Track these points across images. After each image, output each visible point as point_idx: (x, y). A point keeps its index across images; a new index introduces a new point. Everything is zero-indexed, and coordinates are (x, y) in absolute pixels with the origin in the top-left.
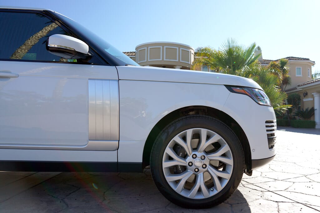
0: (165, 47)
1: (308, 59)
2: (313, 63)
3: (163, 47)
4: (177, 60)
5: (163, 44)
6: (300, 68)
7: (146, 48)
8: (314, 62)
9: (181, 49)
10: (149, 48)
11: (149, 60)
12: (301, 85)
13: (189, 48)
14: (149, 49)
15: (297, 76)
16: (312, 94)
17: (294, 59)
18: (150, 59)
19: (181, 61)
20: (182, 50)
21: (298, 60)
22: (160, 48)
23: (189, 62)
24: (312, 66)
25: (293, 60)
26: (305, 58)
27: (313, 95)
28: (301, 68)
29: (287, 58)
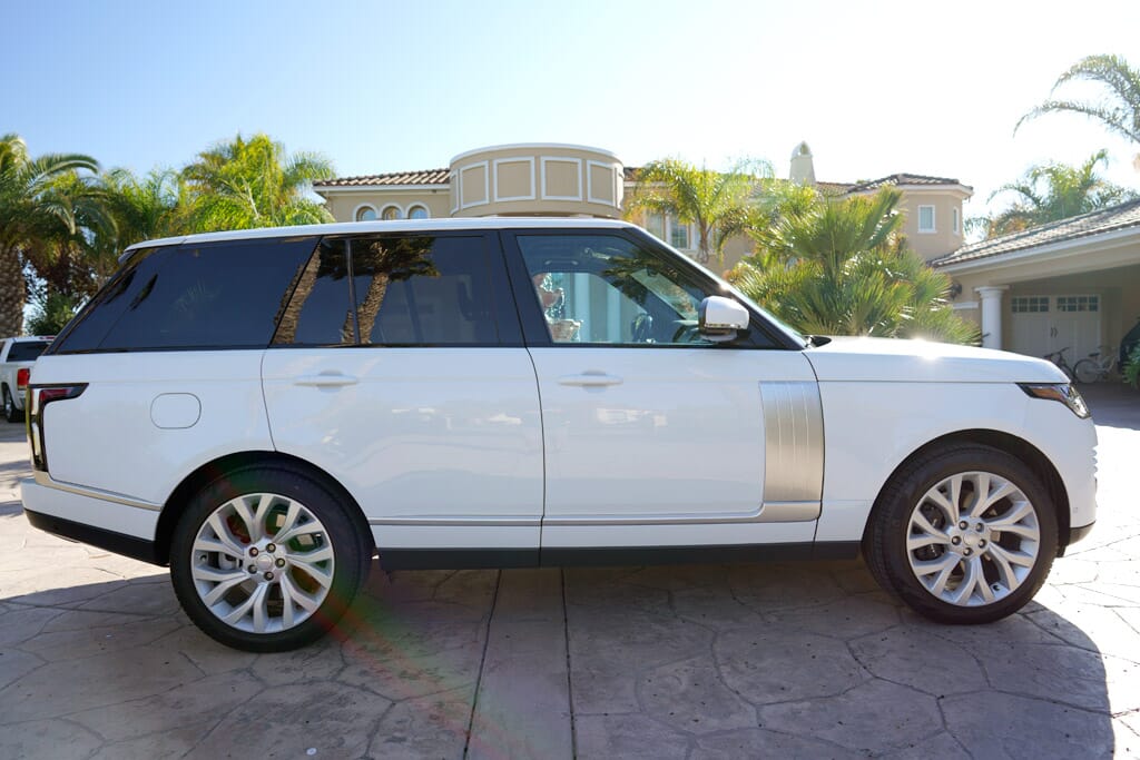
0: (543, 159)
1: (954, 182)
2: (969, 192)
3: (537, 158)
4: (580, 198)
5: (537, 151)
6: (931, 209)
7: (486, 163)
8: (972, 188)
9: (589, 162)
10: (496, 162)
11: (496, 200)
12: (944, 265)
13: (610, 158)
14: (495, 167)
15: (921, 231)
16: (977, 289)
17: (916, 181)
18: (499, 197)
19: (590, 200)
20: (592, 166)
21: (927, 184)
22: (529, 162)
23: (611, 200)
24: (964, 201)
25: (911, 183)
26: (944, 177)
27: (978, 292)
28: (933, 206)
29: (892, 177)
